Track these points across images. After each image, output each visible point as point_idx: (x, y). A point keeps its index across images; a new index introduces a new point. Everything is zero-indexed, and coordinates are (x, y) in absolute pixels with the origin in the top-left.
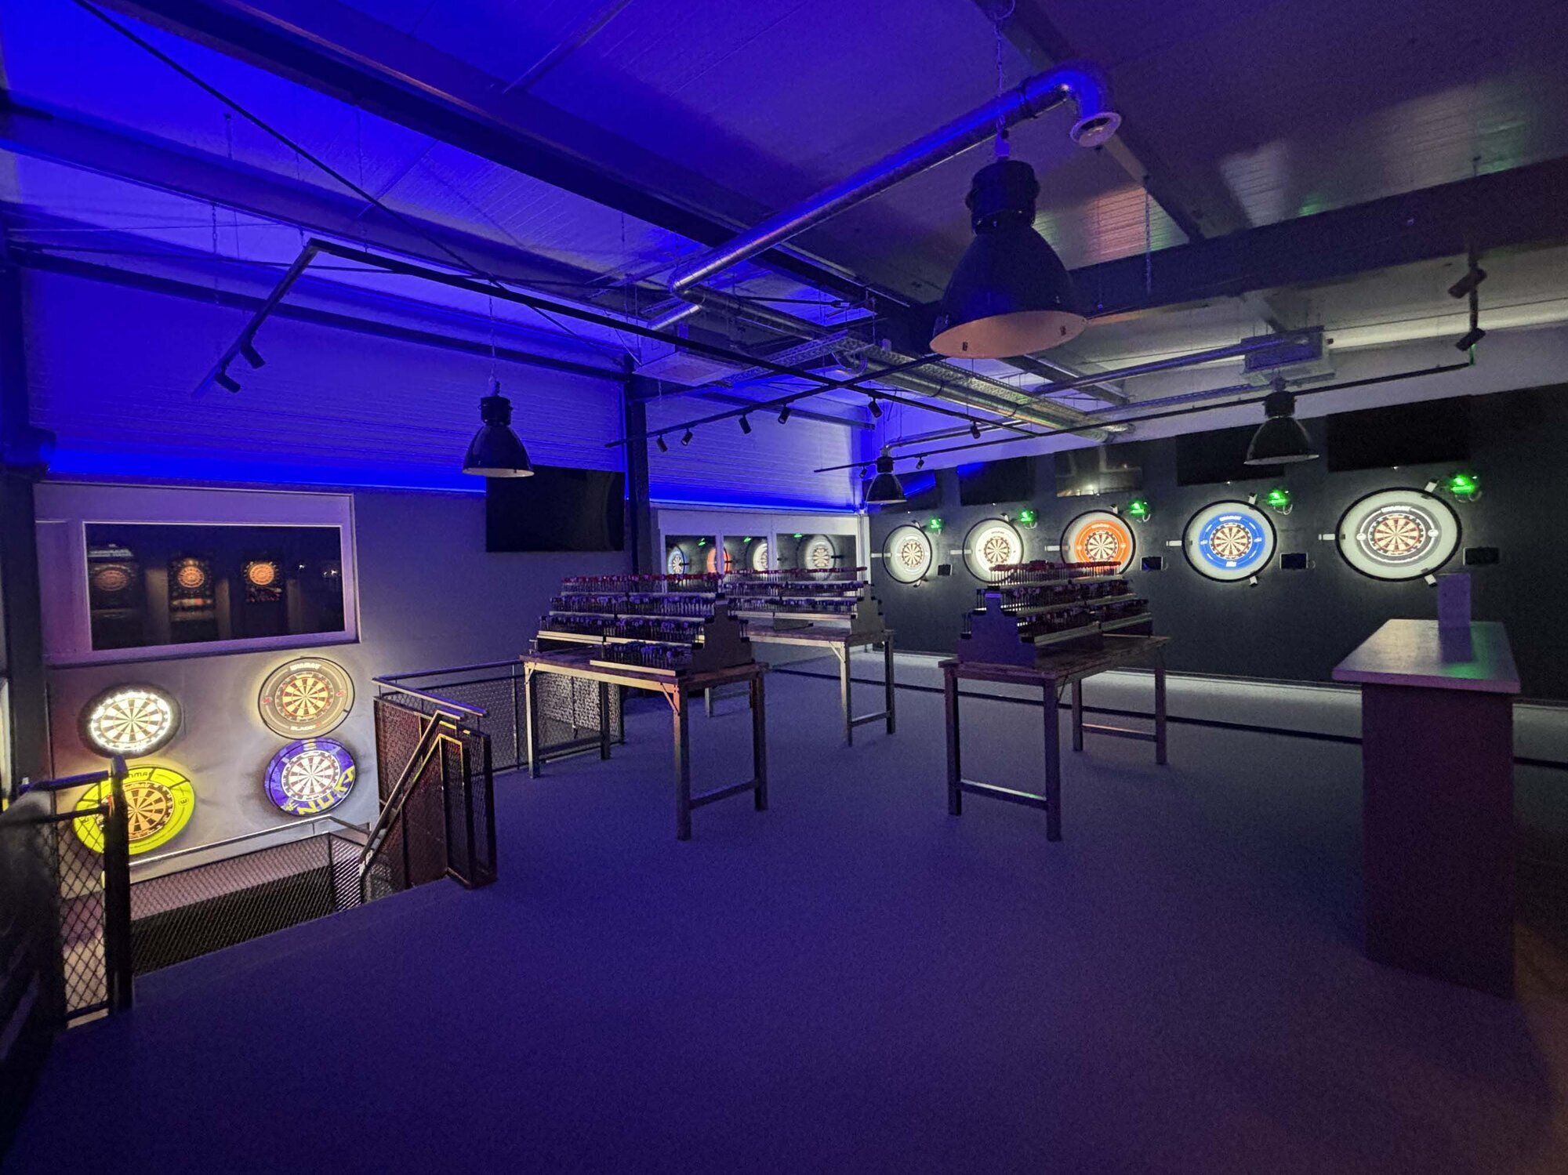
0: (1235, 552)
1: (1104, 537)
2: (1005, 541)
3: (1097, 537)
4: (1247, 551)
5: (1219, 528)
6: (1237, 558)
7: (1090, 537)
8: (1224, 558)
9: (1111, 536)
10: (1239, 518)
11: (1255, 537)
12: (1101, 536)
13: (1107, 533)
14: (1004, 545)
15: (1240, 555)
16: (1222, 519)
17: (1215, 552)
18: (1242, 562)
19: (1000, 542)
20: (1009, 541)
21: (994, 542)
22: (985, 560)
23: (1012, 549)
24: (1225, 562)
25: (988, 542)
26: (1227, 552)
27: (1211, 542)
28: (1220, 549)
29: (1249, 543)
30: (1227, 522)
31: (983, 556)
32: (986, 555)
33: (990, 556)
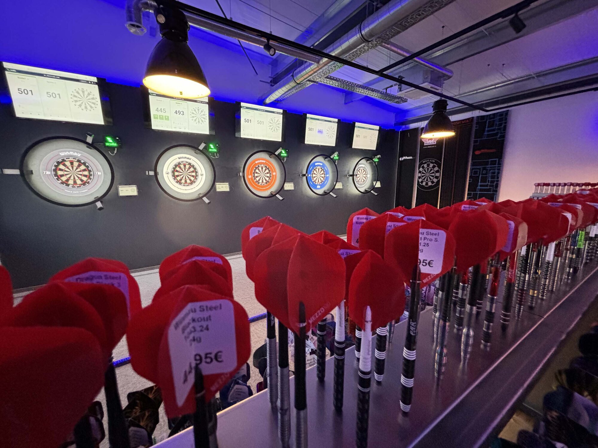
0: (320, 181)
1: (264, 169)
2: (193, 166)
3: (260, 168)
4: (324, 180)
5: (315, 168)
6: (321, 184)
7: (256, 168)
8: (316, 184)
9: (268, 169)
10: (321, 164)
11: (327, 174)
12: (262, 168)
13: (266, 167)
14: (192, 169)
15: (321, 182)
16: (316, 164)
17: (313, 181)
18: (322, 186)
19: (187, 166)
20: (196, 166)
21: (182, 166)
22: (174, 182)
23: (199, 173)
24: (316, 185)
25: (176, 166)
26: (317, 181)
27: (312, 176)
28: (315, 179)
29: (325, 177)
30: (318, 165)
31: (171, 178)
32: (175, 177)
33: (179, 178)
